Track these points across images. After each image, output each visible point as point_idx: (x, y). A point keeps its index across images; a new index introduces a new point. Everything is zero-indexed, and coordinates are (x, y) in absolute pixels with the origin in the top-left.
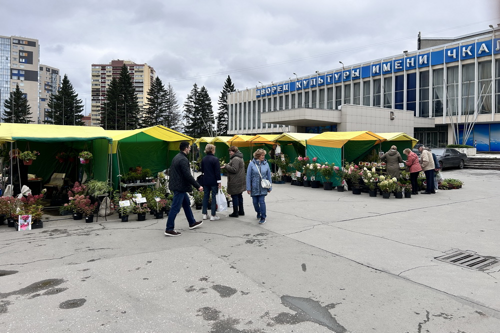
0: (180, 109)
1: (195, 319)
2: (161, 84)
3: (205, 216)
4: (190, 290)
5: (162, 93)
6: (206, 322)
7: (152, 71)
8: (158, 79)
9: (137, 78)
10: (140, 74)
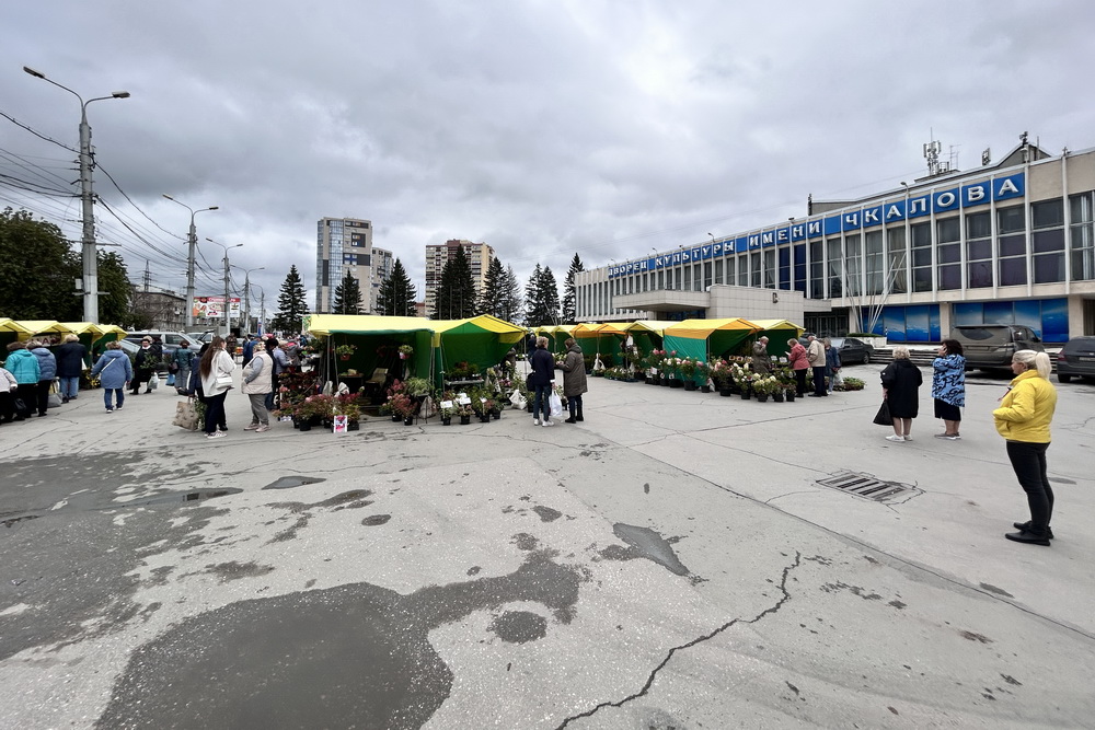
0: (521, 293)
1: (507, 547)
2: (499, 264)
3: (536, 421)
4: (508, 510)
5: (501, 276)
6: (520, 552)
7: (491, 251)
8: (496, 260)
9: (474, 259)
10: (478, 254)
